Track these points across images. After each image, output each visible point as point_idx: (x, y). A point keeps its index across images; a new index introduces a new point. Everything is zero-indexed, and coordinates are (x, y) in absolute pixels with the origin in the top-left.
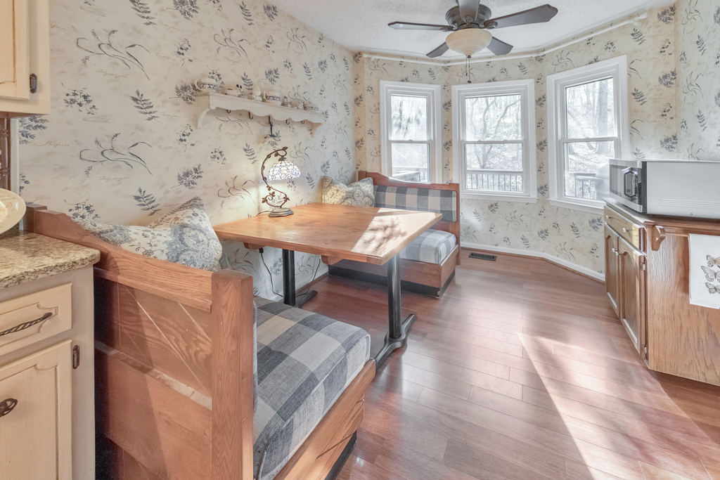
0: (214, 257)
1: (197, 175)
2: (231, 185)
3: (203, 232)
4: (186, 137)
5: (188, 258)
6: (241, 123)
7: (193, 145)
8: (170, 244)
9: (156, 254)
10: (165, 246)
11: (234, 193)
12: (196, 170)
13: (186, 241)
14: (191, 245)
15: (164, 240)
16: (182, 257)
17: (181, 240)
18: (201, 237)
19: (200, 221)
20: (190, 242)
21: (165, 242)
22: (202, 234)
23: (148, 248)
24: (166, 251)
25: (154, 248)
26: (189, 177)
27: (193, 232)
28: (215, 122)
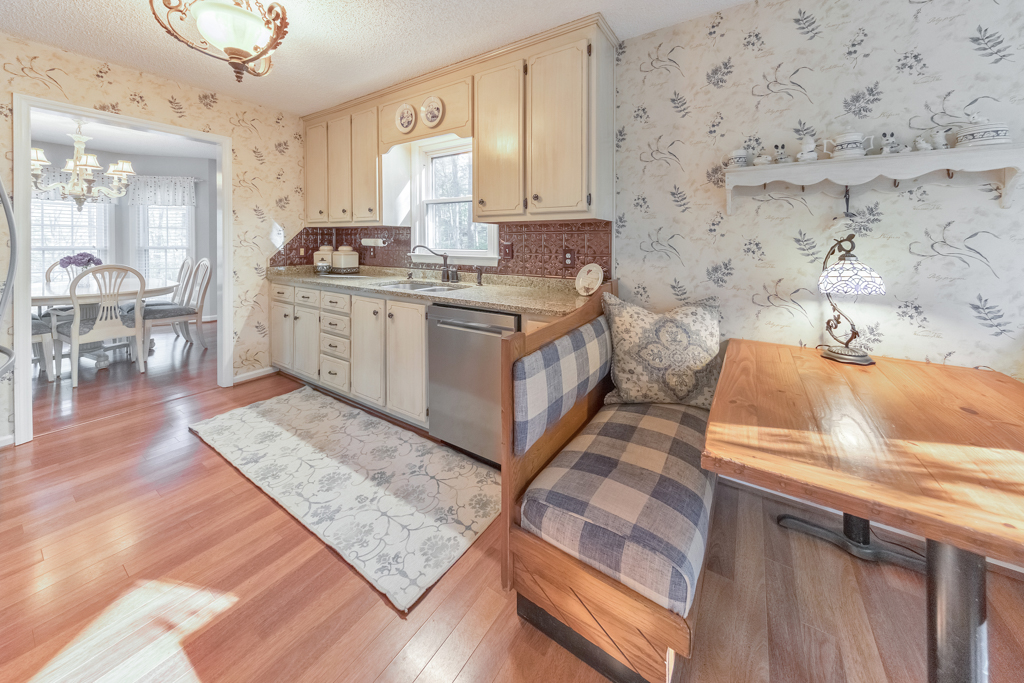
0: (687, 364)
1: (726, 272)
2: (772, 291)
3: (687, 333)
4: (716, 227)
5: (656, 351)
6: (791, 201)
7: (723, 235)
8: (645, 331)
9: (632, 334)
10: (641, 331)
11: (777, 302)
12: (726, 266)
13: (660, 334)
14: (663, 340)
15: (642, 324)
16: (650, 346)
17: (657, 331)
18: (681, 337)
19: (694, 321)
20: (665, 337)
21: (642, 328)
22: (685, 335)
23: (628, 327)
24: (640, 335)
25: (632, 329)
26: (720, 272)
27: (674, 329)
28: (750, 204)
